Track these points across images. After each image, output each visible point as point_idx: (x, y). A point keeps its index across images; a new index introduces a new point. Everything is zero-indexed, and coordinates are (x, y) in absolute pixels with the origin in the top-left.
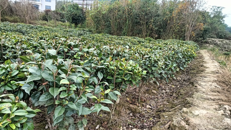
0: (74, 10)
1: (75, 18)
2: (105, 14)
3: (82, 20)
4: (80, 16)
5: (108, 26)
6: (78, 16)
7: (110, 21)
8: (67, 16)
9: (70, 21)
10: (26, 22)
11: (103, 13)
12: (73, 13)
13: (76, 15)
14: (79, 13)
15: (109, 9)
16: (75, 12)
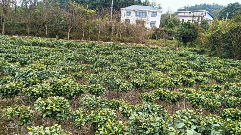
0: (185, 28)
1: (186, 37)
2: (226, 34)
3: (193, 38)
4: (191, 35)
5: (228, 47)
6: (189, 35)
7: (231, 42)
8: (177, 35)
9: (179, 40)
10: (139, 42)
11: (223, 33)
12: (184, 32)
13: (187, 33)
14: (190, 31)
15: (233, 28)
16: (186, 30)
